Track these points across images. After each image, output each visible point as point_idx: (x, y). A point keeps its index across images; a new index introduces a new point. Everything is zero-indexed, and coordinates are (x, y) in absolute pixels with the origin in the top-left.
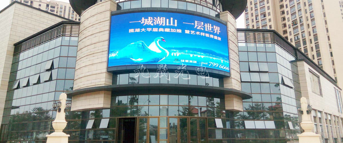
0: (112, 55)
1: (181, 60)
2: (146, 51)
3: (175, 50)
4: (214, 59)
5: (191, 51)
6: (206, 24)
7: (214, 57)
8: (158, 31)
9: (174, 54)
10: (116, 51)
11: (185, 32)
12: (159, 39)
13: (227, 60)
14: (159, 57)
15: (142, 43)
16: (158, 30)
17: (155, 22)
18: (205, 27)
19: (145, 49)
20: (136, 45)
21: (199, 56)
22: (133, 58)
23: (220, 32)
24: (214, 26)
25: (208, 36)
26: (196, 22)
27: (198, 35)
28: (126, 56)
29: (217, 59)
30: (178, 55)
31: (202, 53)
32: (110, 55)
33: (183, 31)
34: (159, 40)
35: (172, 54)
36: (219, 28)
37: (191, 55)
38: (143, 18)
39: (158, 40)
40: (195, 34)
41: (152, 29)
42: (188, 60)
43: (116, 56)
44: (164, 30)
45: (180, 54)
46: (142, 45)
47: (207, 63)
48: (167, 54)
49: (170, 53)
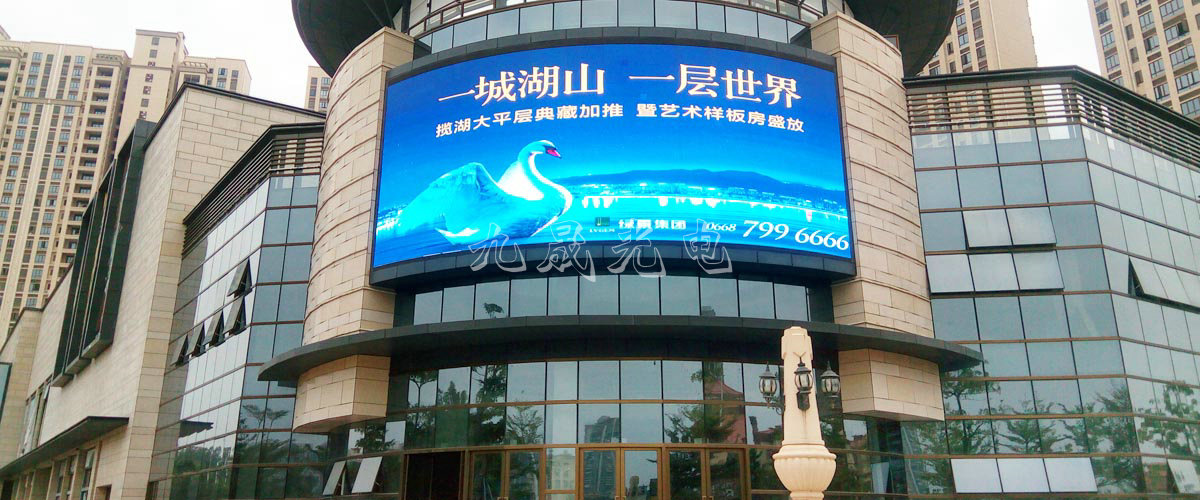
0: (386, 226)
1: (621, 223)
2: (489, 198)
3: (594, 186)
4: (771, 206)
5: (660, 184)
6: (729, 74)
7: (765, 199)
8: (533, 119)
9: (590, 200)
10: (397, 210)
11: (638, 113)
12: (536, 148)
13: (835, 208)
14: (535, 217)
15: (478, 170)
16: (534, 114)
17: (524, 87)
18: (723, 85)
19: (486, 191)
20: (458, 181)
21: (696, 201)
22: (446, 229)
23: (798, 97)
24: (770, 78)
25: (741, 119)
26: (684, 68)
27: (692, 117)
28: (426, 225)
29: (782, 207)
30: (608, 201)
31: (712, 189)
32: (379, 223)
33: (630, 110)
34: (535, 153)
35: (585, 202)
36: (793, 82)
37: (663, 200)
38: (482, 79)
39: (531, 154)
40: (678, 115)
41: (512, 116)
42: (649, 221)
43: (394, 226)
44: (555, 112)
45: (617, 197)
46: (478, 179)
47: (732, 228)
48: (564, 201)
49: (576, 196)
